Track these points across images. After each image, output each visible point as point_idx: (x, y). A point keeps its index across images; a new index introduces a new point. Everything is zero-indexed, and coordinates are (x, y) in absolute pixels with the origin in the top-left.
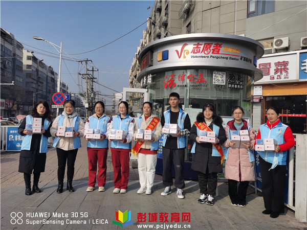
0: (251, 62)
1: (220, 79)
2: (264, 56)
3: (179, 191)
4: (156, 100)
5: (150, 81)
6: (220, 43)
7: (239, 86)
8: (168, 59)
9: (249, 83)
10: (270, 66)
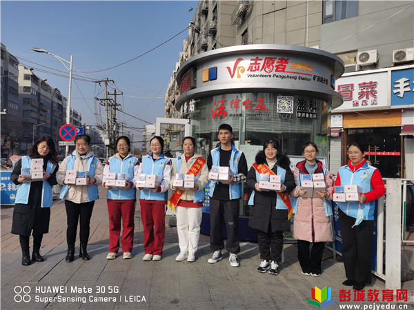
0: (327, 83)
1: (286, 105)
2: (344, 75)
3: (233, 256)
4: (201, 134)
5: (192, 108)
6: (286, 58)
7: (311, 115)
8: (216, 79)
9: (324, 111)
10: (352, 87)
